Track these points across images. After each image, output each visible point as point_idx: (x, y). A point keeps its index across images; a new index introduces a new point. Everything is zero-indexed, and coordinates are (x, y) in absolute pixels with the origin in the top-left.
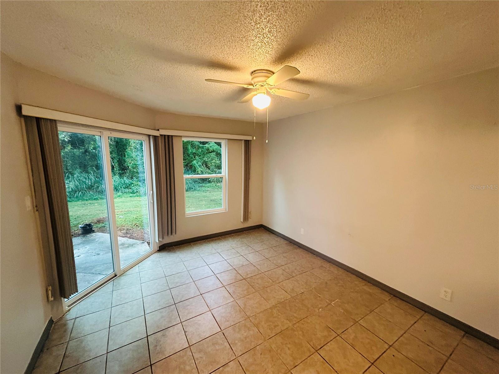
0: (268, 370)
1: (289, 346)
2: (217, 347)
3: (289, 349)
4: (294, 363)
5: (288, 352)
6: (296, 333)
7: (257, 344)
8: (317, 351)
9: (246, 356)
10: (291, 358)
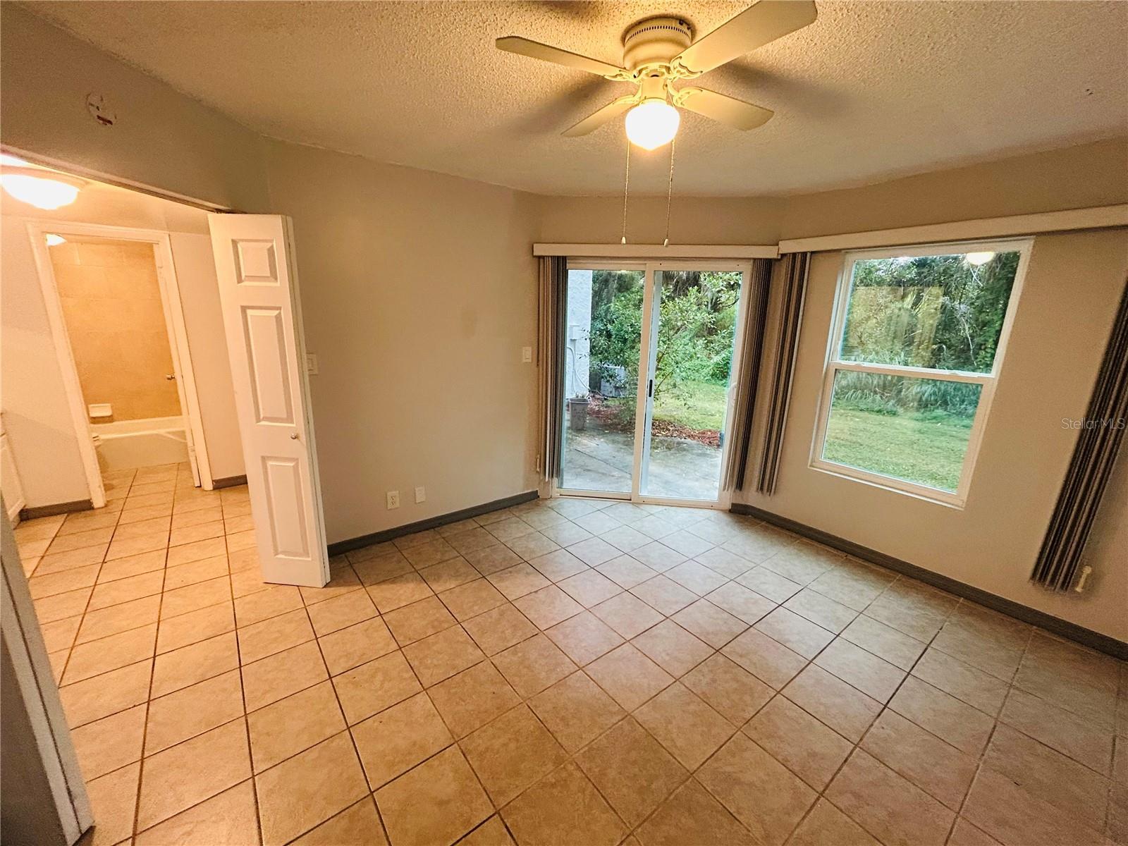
0: (462, 705)
1: (512, 746)
2: (509, 631)
3: (505, 745)
4: (470, 752)
5: (497, 743)
6: (550, 767)
7: (516, 686)
8: (497, 812)
9: (492, 671)
10: (481, 748)
